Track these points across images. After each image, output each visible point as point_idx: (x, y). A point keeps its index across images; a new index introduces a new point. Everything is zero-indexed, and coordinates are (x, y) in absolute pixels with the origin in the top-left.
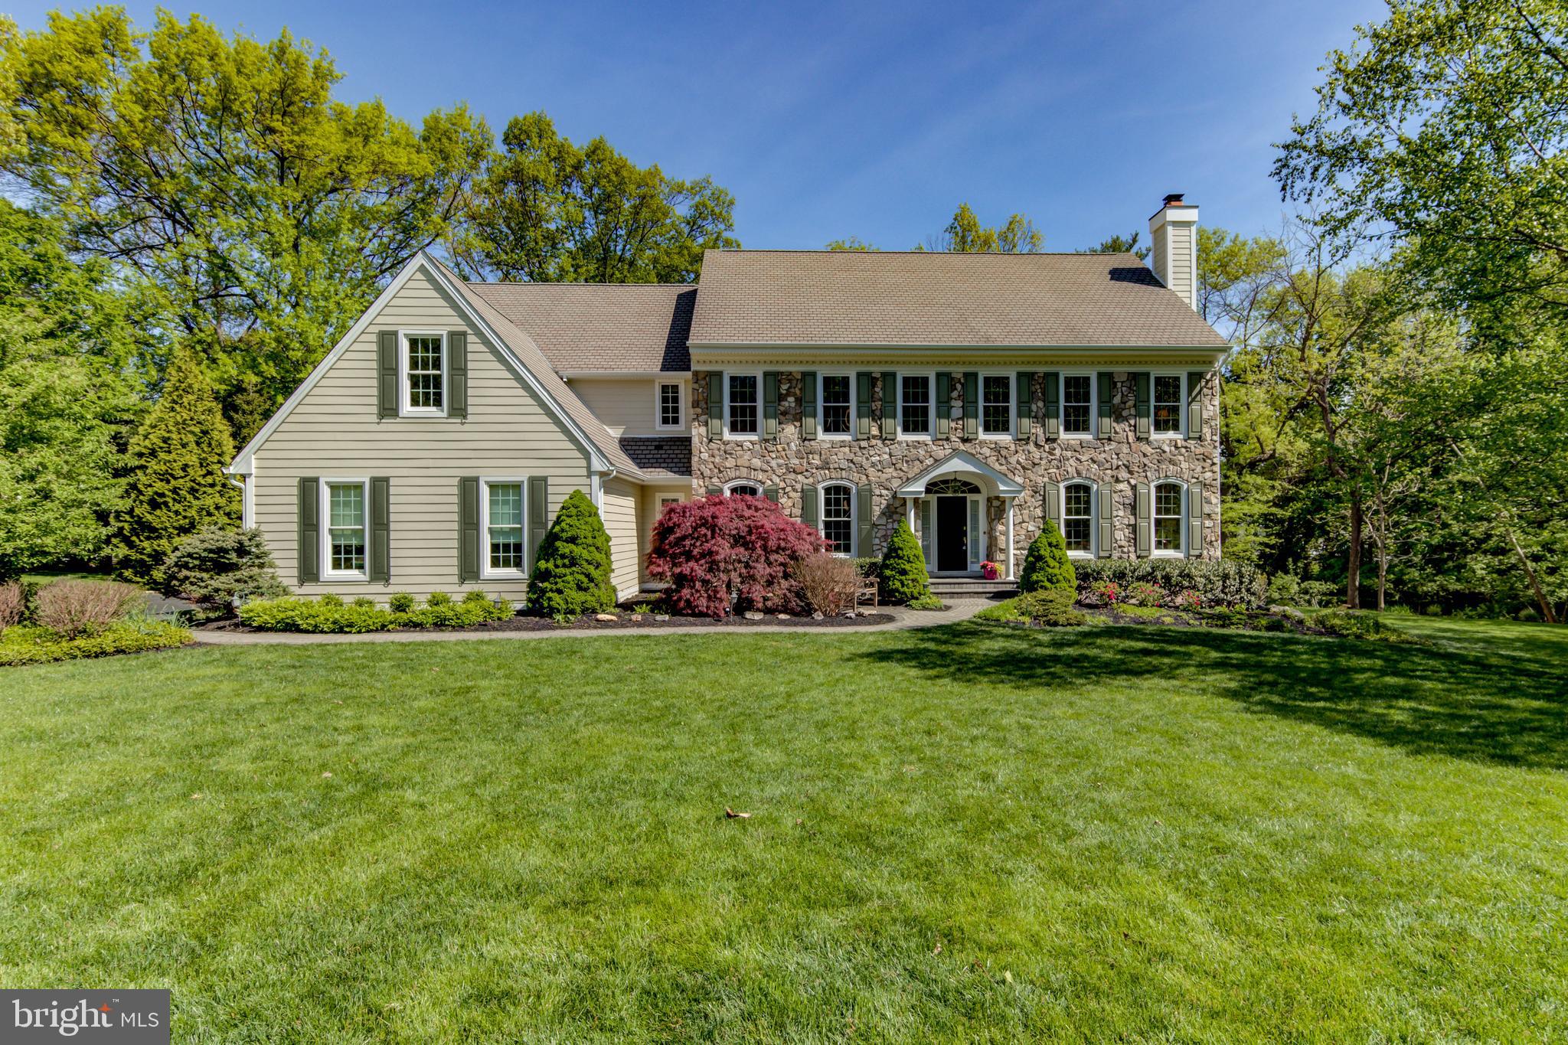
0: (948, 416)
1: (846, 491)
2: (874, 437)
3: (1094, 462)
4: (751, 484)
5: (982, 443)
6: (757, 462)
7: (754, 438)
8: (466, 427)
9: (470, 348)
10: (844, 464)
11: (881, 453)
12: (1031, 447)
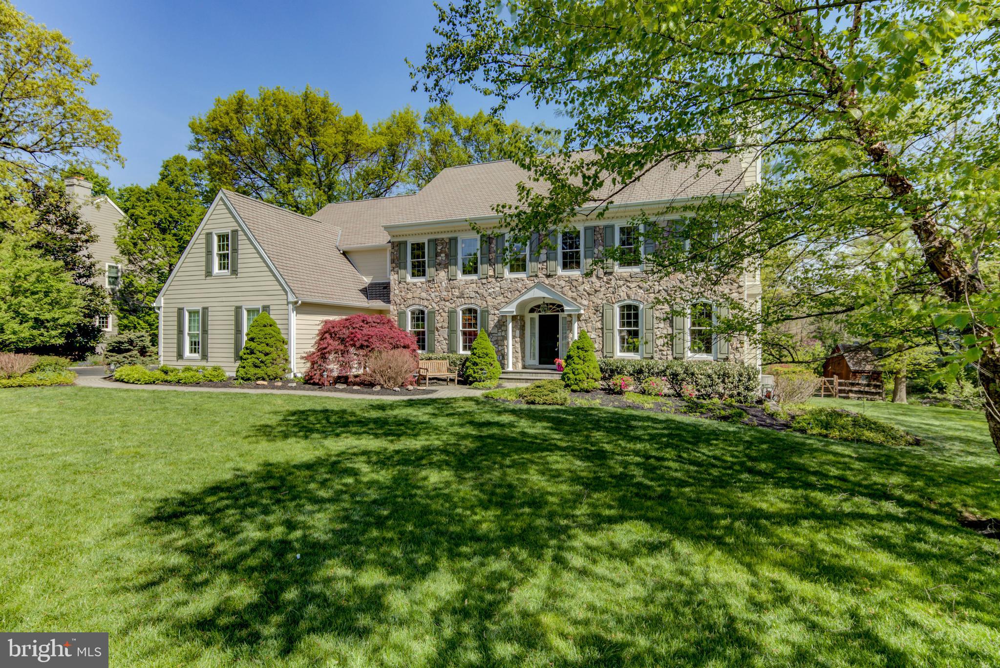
0: (537, 260)
1: (475, 311)
2: (491, 276)
4: (421, 308)
5: (560, 278)
6: (424, 295)
7: (423, 279)
10: (473, 295)
11: (495, 286)
12: (594, 279)
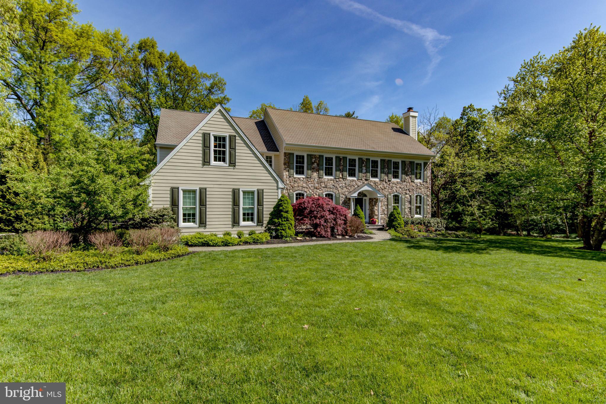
0: (362, 172)
1: (332, 195)
2: (341, 178)
3: (400, 188)
4: (303, 192)
5: (371, 181)
6: (305, 185)
7: (304, 177)
8: (235, 170)
9: (237, 141)
10: (332, 187)
11: (342, 183)
12: (384, 183)
